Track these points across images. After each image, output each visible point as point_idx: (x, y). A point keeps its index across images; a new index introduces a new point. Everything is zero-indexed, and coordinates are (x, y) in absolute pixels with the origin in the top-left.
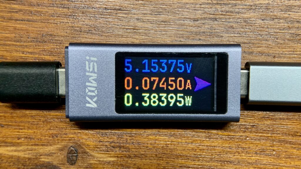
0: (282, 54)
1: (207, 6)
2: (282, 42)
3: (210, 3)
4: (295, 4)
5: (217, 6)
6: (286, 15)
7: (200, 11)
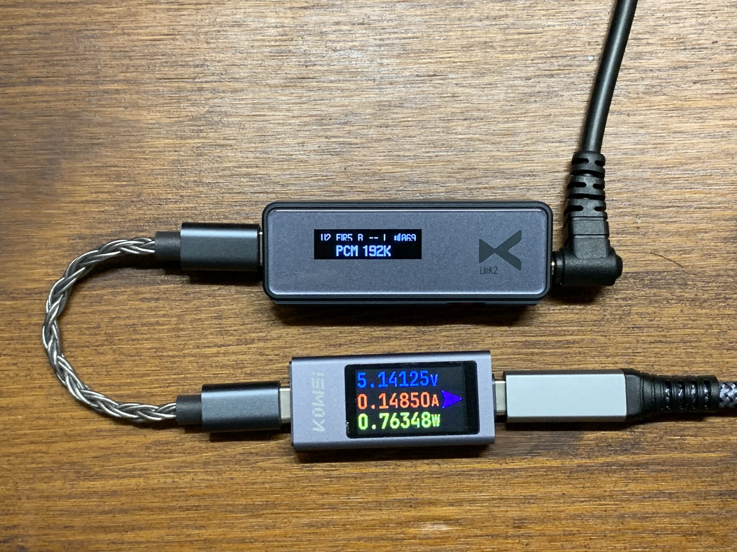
0: (637, 110)
1: (540, 61)
2: (636, 96)
3: (543, 58)
4: (646, 50)
5: (553, 60)
6: (636, 64)
7: (532, 68)
